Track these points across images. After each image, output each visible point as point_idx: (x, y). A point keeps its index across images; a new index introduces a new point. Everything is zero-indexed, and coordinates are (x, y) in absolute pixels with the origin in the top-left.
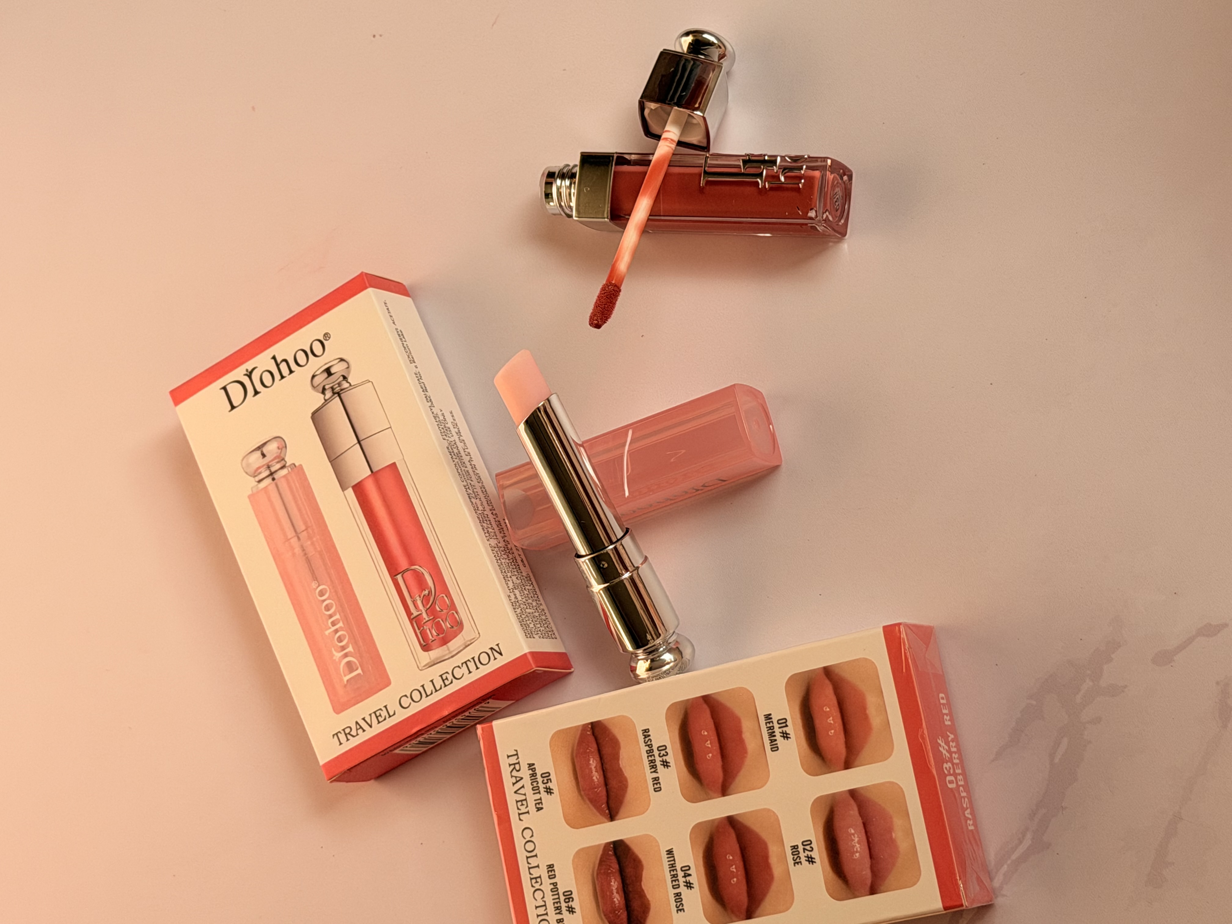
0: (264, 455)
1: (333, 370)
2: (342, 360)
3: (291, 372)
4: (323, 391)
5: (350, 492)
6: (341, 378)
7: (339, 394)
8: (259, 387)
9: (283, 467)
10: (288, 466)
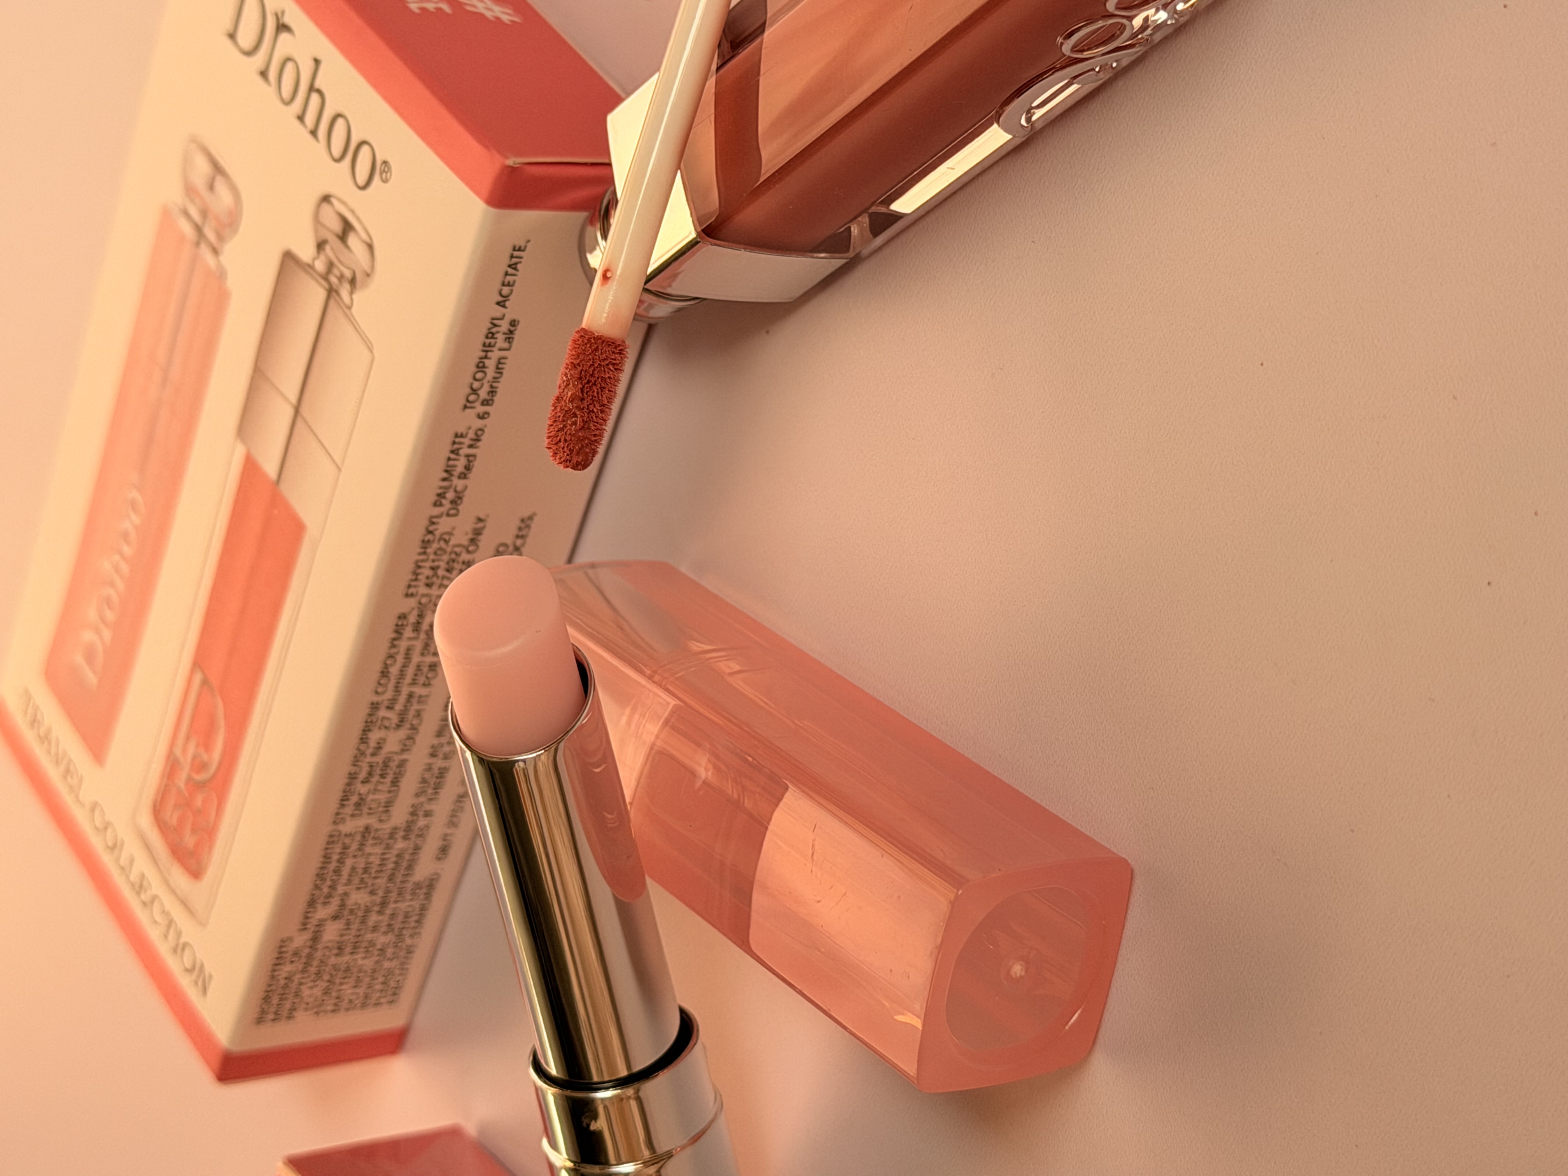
0: (211, 187)
1: (352, 240)
2: (370, 247)
3: (314, 133)
4: (321, 246)
5: (240, 452)
6: (348, 274)
7: (332, 292)
8: (272, 74)
9: (215, 251)
10: (219, 261)
